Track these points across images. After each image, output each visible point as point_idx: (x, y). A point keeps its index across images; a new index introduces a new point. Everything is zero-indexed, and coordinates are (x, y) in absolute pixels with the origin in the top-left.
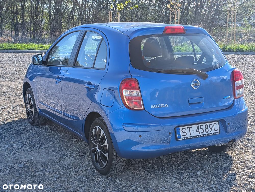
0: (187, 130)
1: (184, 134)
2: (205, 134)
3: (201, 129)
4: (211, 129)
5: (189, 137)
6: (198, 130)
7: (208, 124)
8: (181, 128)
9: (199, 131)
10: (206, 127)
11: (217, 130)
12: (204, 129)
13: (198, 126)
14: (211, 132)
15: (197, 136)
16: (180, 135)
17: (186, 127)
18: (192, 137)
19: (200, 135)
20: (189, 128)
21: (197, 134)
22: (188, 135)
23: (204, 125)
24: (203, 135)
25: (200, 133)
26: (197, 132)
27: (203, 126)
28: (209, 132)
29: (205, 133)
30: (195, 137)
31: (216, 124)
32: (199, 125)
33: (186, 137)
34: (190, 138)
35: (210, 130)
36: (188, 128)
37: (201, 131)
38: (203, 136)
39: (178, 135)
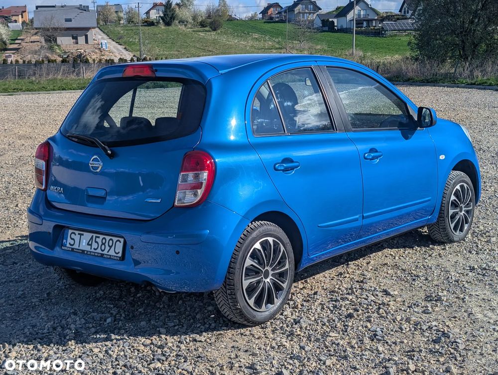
0: (77, 238)
1: (72, 242)
2: (98, 253)
3: (96, 242)
4: (111, 247)
5: (76, 249)
6: (90, 243)
7: (108, 238)
8: (70, 231)
9: (91, 245)
10: (104, 241)
11: (119, 252)
12: (100, 243)
13: (93, 236)
14: (108, 252)
15: (86, 252)
16: (66, 242)
17: (77, 232)
18: (78, 251)
19: (90, 252)
20: (81, 235)
21: (88, 248)
22: (76, 246)
23: (102, 237)
24: (95, 253)
25: (93, 248)
26: (88, 244)
27: (99, 237)
28: (105, 252)
29: (99, 251)
30: (83, 251)
31: (120, 242)
32: (95, 235)
33: (73, 247)
34: (76, 252)
35: (107, 248)
36: (79, 234)
37: (95, 245)
38: (93, 254)
39: (64, 241)
